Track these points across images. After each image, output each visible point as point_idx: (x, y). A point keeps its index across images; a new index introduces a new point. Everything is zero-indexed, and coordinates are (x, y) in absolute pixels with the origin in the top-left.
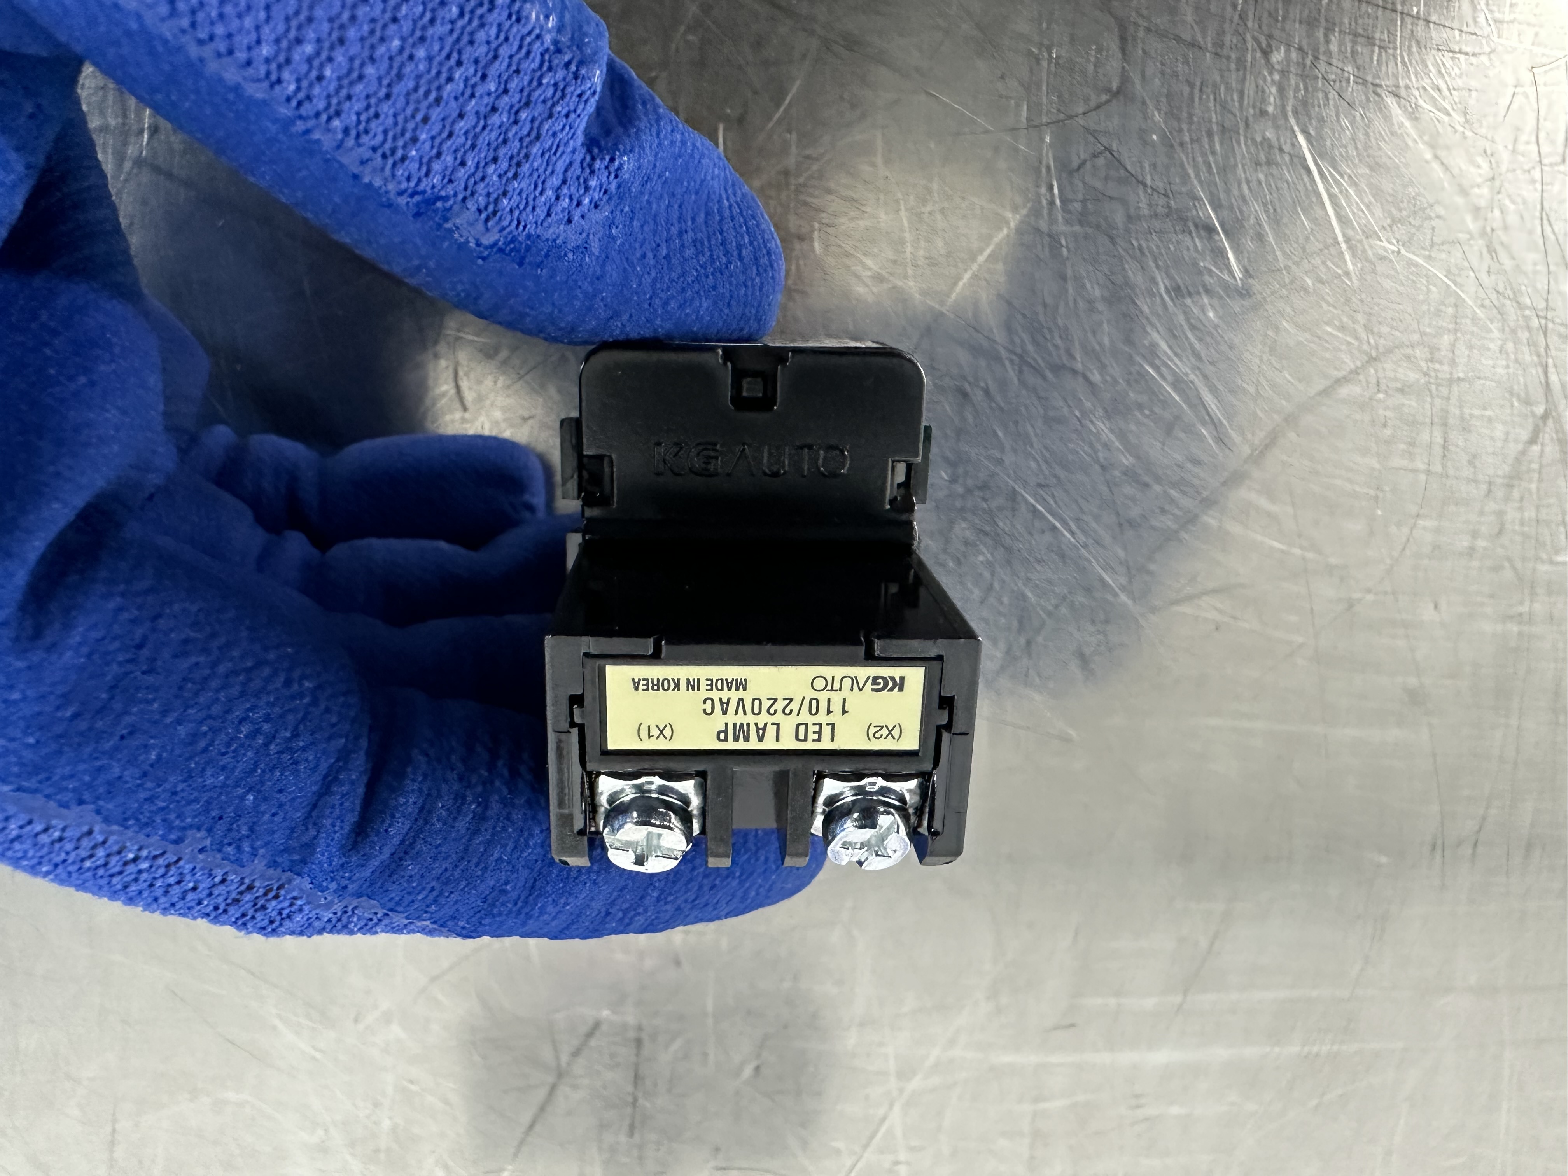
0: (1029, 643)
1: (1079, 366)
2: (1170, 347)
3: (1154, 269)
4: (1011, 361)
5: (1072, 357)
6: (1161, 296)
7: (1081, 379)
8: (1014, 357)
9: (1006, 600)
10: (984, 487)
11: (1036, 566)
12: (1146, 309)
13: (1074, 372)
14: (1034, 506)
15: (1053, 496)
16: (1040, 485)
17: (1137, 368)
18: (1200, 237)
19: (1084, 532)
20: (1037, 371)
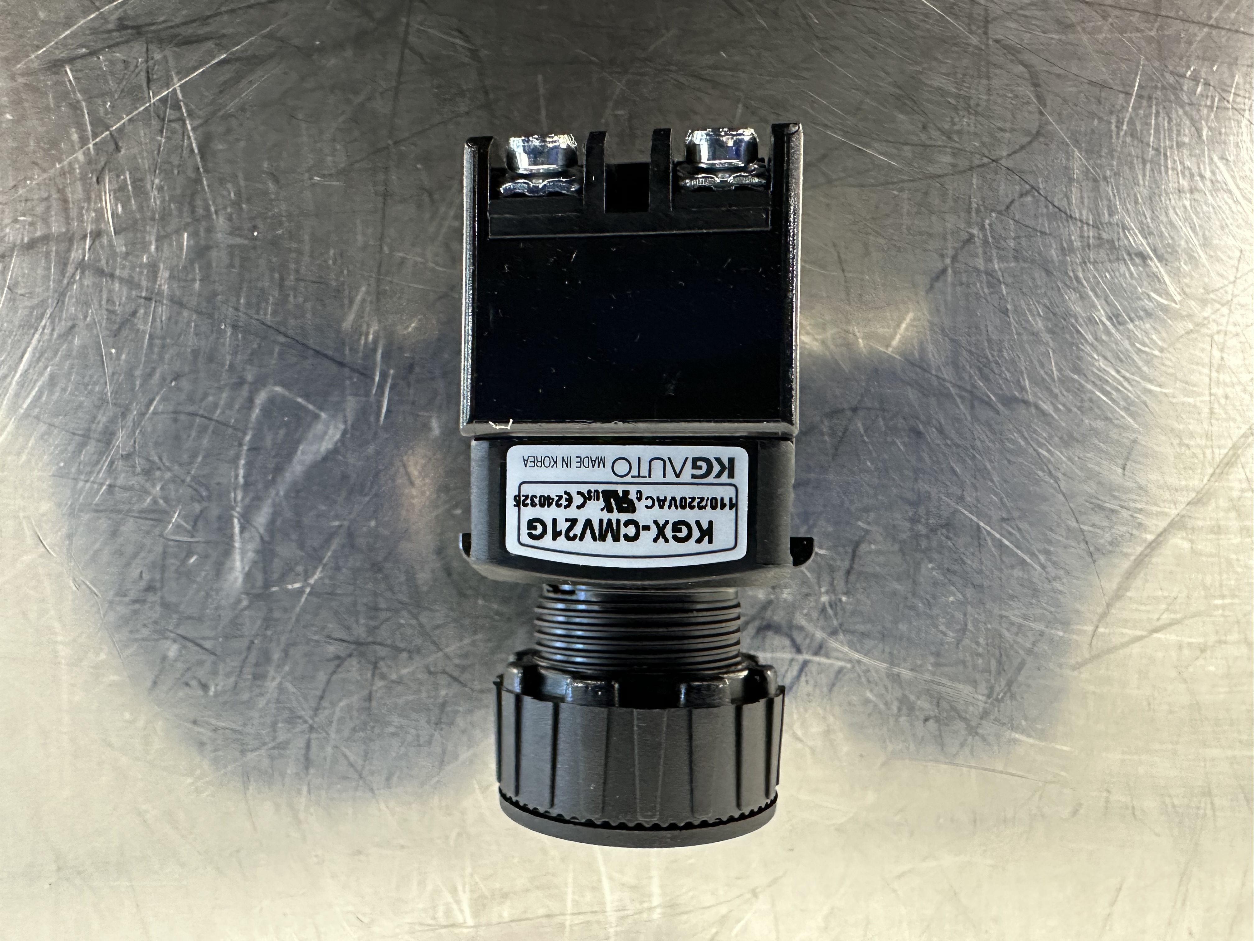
0: (1009, 684)
1: (1031, 398)
2: (1118, 372)
3: (1093, 298)
4: (962, 397)
5: (1023, 389)
6: (1103, 324)
7: (1033, 410)
8: (965, 394)
9: (981, 640)
10: (948, 525)
11: (1011, 603)
12: (1089, 337)
13: (1025, 402)
14: (1000, 541)
15: (1019, 530)
16: (1003, 520)
17: (1089, 395)
18: (1134, 265)
20: (988, 404)
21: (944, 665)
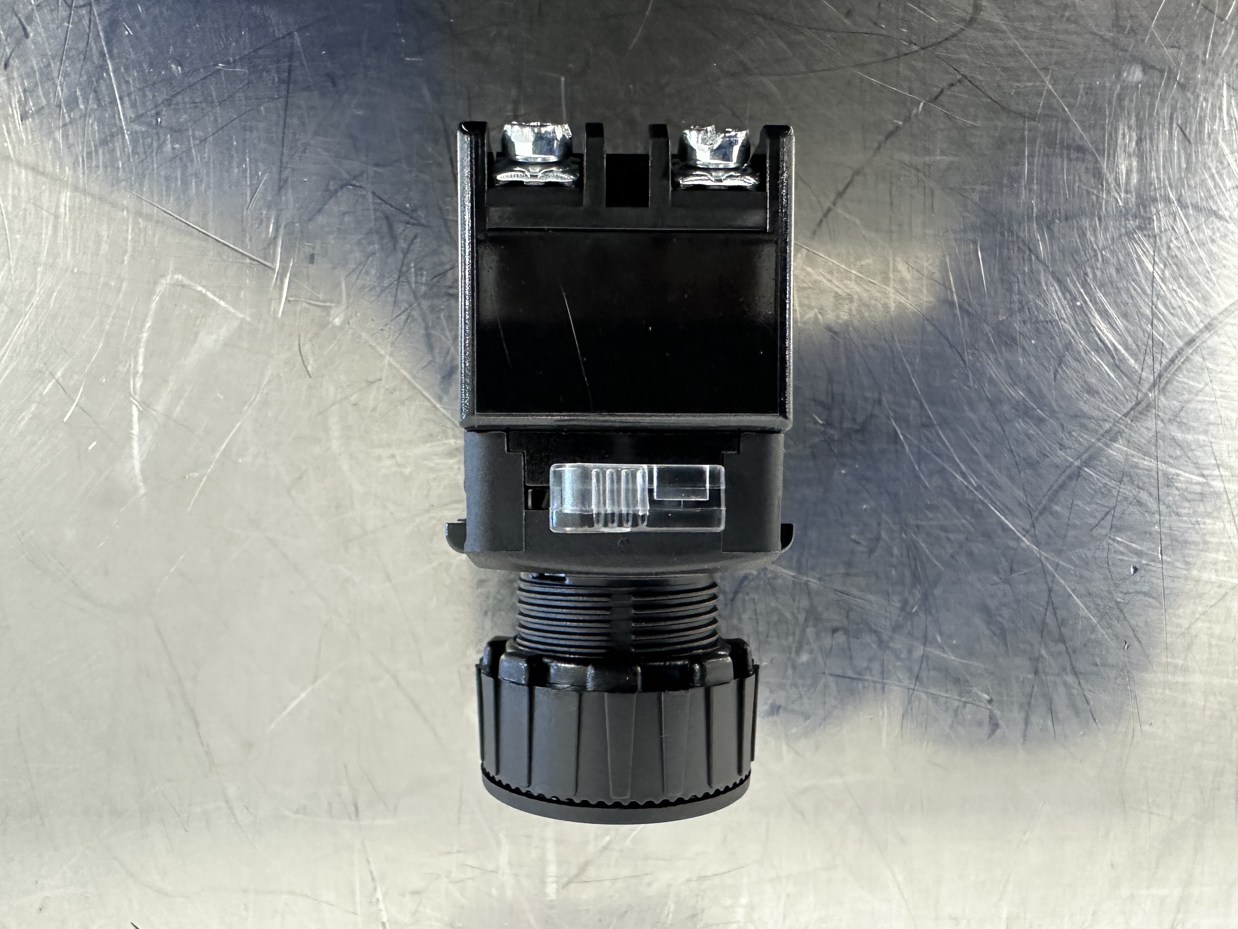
0: (925, 597)
9: (896, 551)
10: (862, 430)
11: (928, 513)
19: (975, 472)
21: (856, 575)
